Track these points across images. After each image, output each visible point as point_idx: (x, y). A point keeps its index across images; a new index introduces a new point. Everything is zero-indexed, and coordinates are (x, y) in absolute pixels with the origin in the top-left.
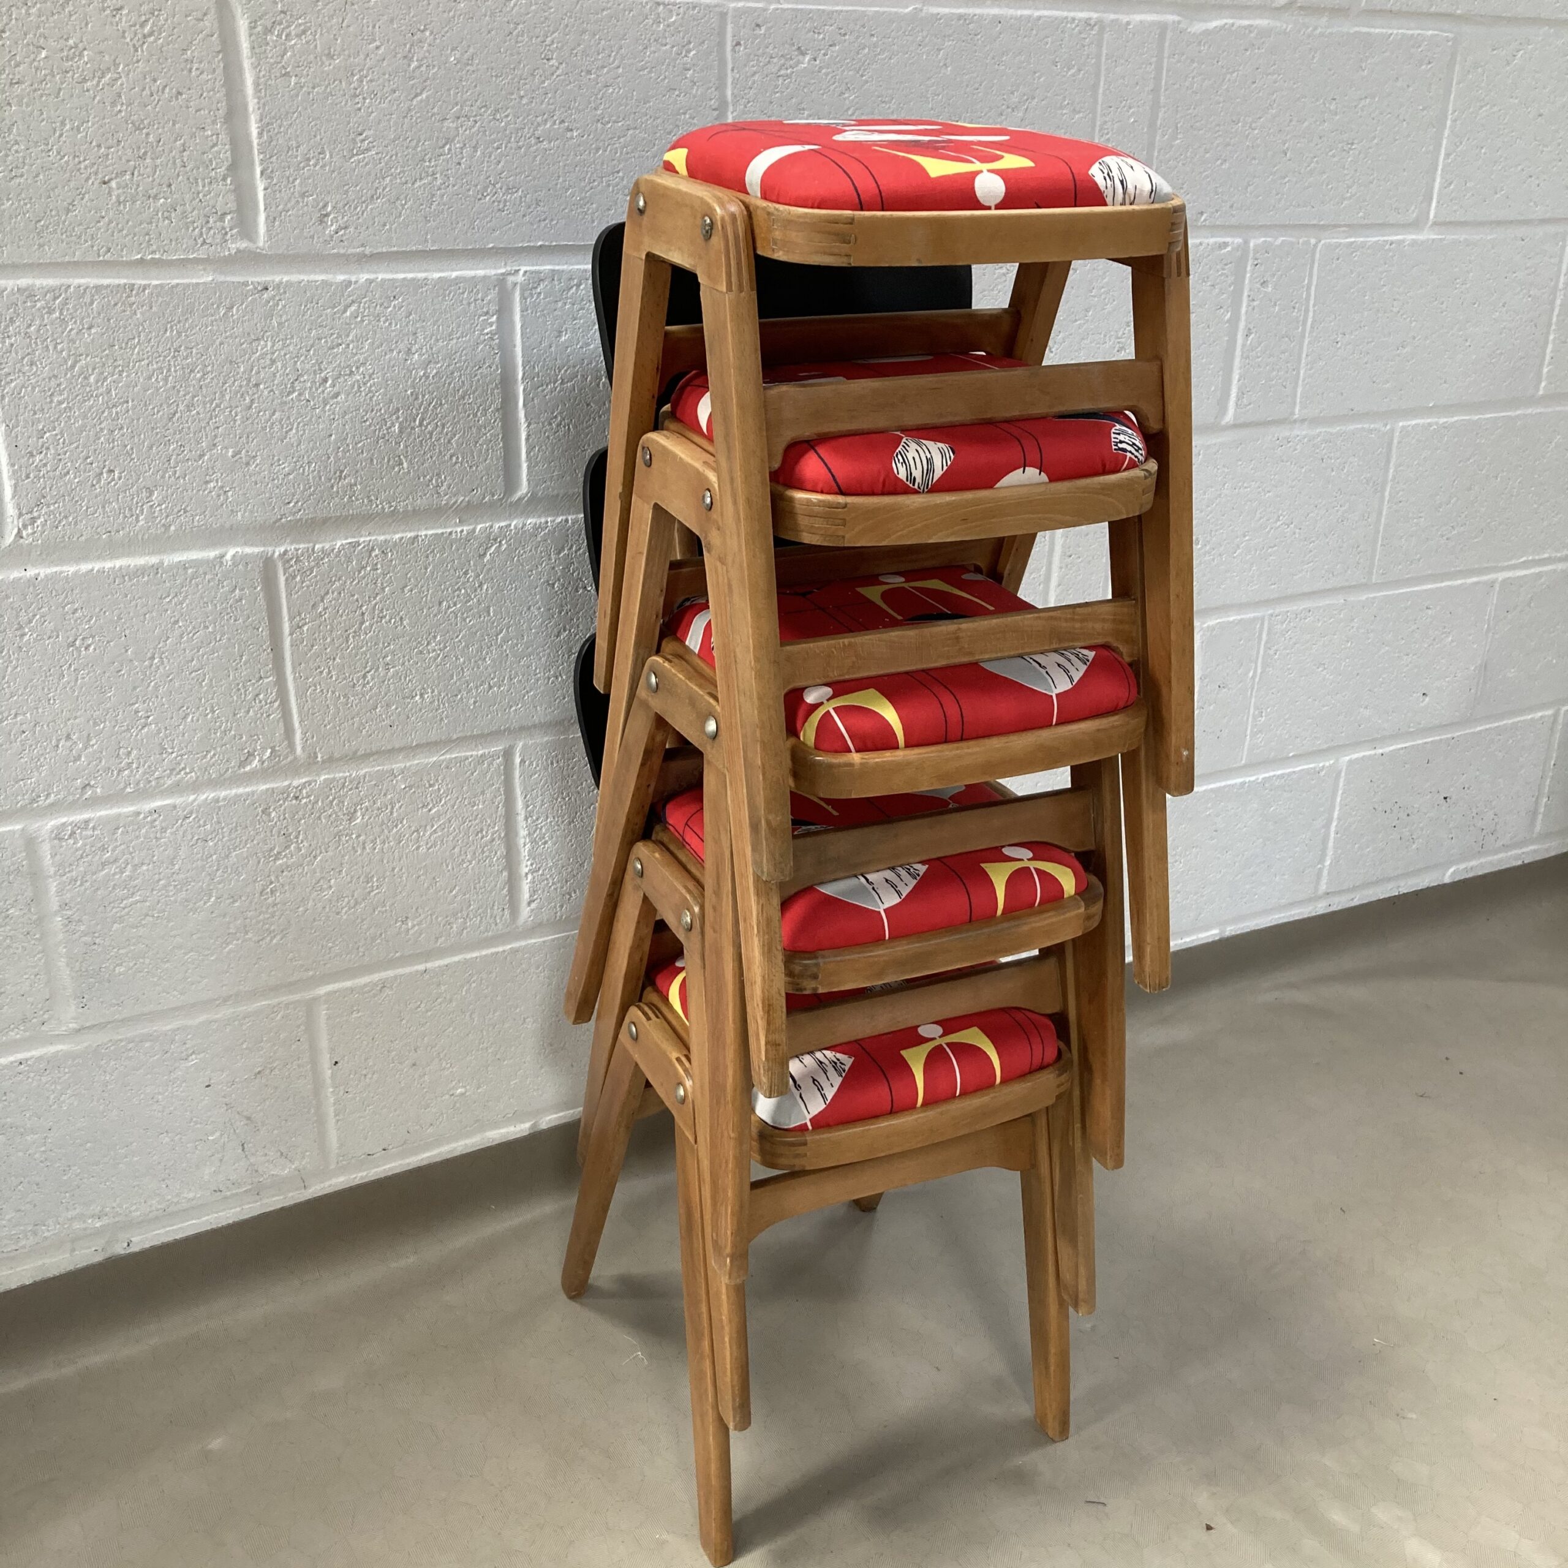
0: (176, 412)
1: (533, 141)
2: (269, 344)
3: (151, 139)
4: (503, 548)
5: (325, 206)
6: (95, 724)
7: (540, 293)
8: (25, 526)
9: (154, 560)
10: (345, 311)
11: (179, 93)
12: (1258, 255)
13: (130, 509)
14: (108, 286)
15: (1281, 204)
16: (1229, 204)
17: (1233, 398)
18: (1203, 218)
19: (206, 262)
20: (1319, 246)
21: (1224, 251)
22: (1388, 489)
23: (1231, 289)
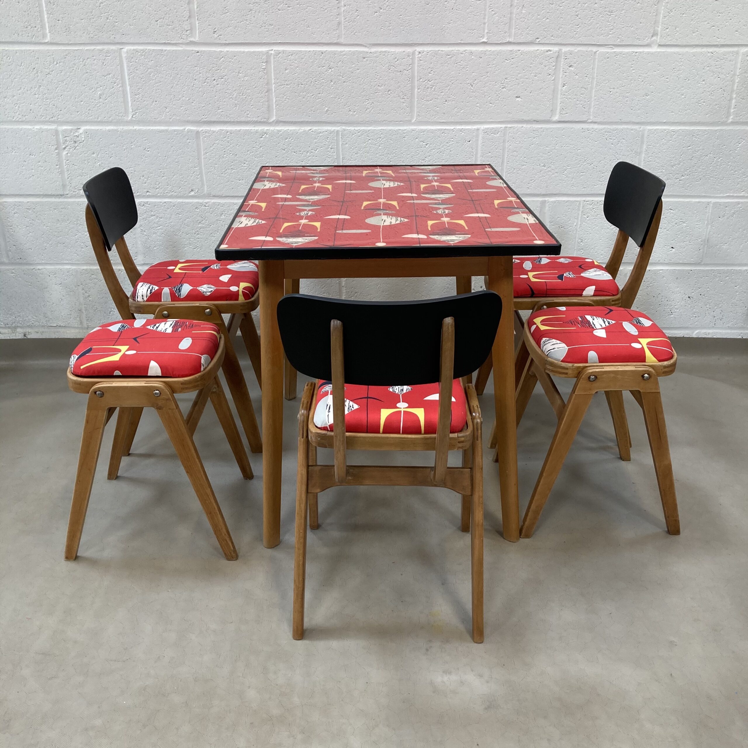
0: (173, 86)
1: (277, 10)
2: (199, 68)
3: (168, 9)
4: (268, 136)
5: (215, 29)
6: (150, 174)
7: (279, 57)
8: (134, 115)
9: (166, 128)
10: (220, 60)
12: (566, 55)
13: (161, 113)
14: (156, 50)
15: (577, 35)
16: (551, 35)
17: (558, 111)
18: (538, 40)
19: (182, 44)
20: (598, 52)
21: (549, 53)
22: (643, 155)
23: (554, 68)
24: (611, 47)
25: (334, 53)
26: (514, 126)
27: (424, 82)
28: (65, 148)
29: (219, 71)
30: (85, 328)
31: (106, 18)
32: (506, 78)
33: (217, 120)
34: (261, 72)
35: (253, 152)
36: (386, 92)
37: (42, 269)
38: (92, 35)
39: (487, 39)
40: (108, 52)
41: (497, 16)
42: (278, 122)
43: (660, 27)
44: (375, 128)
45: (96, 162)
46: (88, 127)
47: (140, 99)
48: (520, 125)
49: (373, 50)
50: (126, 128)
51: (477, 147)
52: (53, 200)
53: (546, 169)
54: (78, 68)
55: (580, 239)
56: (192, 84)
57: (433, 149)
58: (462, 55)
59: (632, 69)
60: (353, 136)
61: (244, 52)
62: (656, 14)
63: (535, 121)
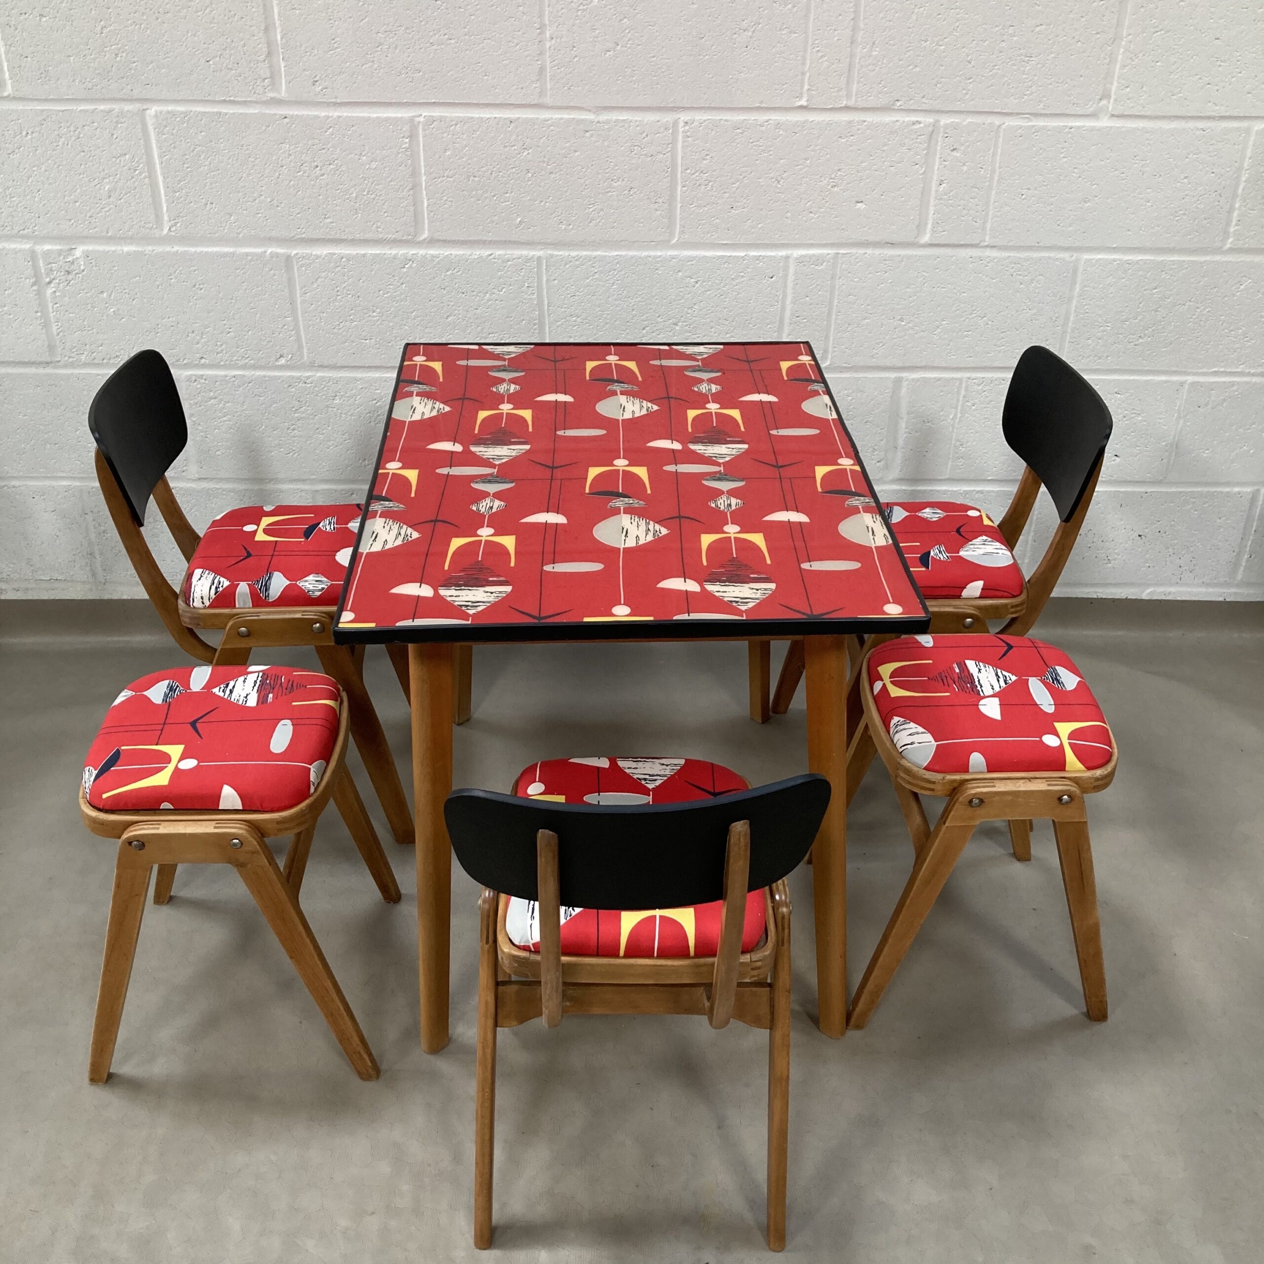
0: (242, 177)
1: (428, 45)
2: (288, 146)
3: (229, 40)
4: (415, 265)
5: (315, 76)
6: (206, 328)
7: (433, 128)
8: (172, 226)
9: (232, 250)
10: (326, 132)
11: (242, 18)
12: (947, 131)
13: (221, 223)
14: (209, 112)
15: (967, 97)
16: (921, 95)
17: (929, 226)
18: (899, 104)
19: (256, 102)
20: (1003, 127)
21: (917, 126)
22: (1074, 302)
23: (925, 152)
24: (1028, 118)
25: (533, 122)
26: (848, 251)
27: (693, 174)
28: (50, 283)
29: (324, 151)
30: (100, 582)
31: (114, 55)
32: (839, 170)
33: (324, 237)
34: (400, 155)
35: (388, 293)
36: (626, 192)
37: (20, 486)
38: (90, 85)
39: (808, 100)
40: (122, 114)
41: (826, 61)
42: (431, 242)
43: (1115, 84)
44: (606, 254)
45: (107, 308)
46: (90, 248)
47: (182, 199)
48: (861, 251)
49: (604, 117)
50: (159, 249)
51: (785, 287)
52: (33, 370)
53: (905, 325)
54: (66, 142)
55: (958, 440)
56: (277, 174)
57: (708, 290)
58: (762, 128)
59: (1062, 156)
60: (568, 266)
61: (369, 119)
62: (1110, 61)
63: (888, 243)
